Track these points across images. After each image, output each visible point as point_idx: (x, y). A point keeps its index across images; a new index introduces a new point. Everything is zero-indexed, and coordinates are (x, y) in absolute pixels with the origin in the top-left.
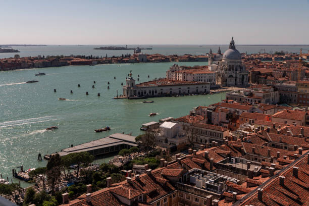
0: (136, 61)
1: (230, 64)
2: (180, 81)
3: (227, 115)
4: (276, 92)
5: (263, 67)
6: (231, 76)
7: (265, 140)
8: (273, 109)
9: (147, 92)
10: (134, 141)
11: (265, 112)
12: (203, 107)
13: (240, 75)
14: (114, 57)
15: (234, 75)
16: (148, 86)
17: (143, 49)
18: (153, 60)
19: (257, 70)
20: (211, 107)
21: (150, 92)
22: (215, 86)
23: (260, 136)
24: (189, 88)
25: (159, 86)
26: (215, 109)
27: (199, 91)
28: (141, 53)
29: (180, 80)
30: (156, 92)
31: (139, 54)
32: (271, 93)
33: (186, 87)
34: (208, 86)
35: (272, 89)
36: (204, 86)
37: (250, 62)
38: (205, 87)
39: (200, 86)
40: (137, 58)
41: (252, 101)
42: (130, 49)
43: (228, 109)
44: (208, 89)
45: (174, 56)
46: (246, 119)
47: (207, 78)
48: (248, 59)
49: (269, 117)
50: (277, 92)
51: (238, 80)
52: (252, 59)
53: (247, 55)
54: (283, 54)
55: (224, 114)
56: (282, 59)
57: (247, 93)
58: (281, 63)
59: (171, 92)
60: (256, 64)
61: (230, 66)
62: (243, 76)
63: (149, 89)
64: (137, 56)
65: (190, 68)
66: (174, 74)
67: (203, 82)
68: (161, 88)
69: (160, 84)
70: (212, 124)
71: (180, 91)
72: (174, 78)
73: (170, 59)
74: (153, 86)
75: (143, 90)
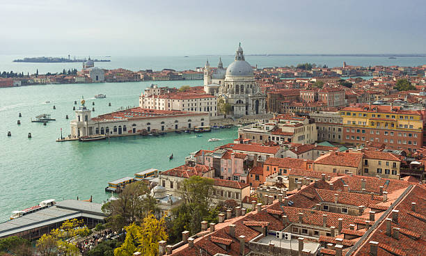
0: (86, 80)
1: (237, 83)
2: (162, 111)
3: (245, 162)
4: (312, 125)
6: (240, 102)
7: (314, 200)
8: (311, 151)
9: (111, 129)
10: (101, 211)
11: (300, 156)
12: (207, 152)
13: (253, 100)
15: (244, 101)
16: (111, 120)
17: (97, 61)
18: (115, 78)
20: (219, 152)
21: (115, 130)
22: (216, 118)
24: (176, 122)
25: (129, 120)
26: (225, 153)
27: (192, 126)
28: (94, 68)
29: (161, 109)
30: (125, 129)
31: (90, 69)
32: (306, 126)
33: (172, 121)
34: (206, 118)
35: (307, 120)
36: (200, 117)
37: (264, 80)
38: (202, 119)
39: (194, 119)
40: (89, 76)
41: (278, 139)
42: (75, 61)
43: (245, 153)
44: (206, 123)
45: (148, 71)
46: (273, 167)
47: (204, 104)
48: (261, 76)
49: (308, 163)
50: (314, 125)
51: (250, 108)
52: (267, 75)
53: (258, 70)
54: (310, 67)
55: (240, 161)
56: (309, 75)
57: (271, 128)
59: (149, 128)
60: (273, 83)
61: (237, 86)
62: (257, 102)
63: (114, 124)
64: (88, 73)
65: (175, 91)
66: (151, 100)
67: (198, 112)
68: (133, 123)
69: (131, 117)
70: (222, 177)
71: (163, 127)
72: (151, 105)
73: (142, 77)
74: (121, 120)
75: (105, 126)
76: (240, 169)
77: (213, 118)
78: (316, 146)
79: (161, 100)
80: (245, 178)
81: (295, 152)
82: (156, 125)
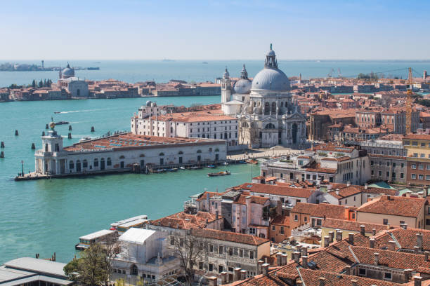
0: (62, 96)
1: (268, 100)
2: (162, 138)
3: (265, 209)
4: (363, 158)
5: (336, 107)
6: (270, 126)
7: (346, 260)
8: (360, 195)
9: (91, 163)
10: (63, 273)
11: (343, 201)
12: (215, 194)
13: (289, 124)
14: (13, 87)
15: (277, 125)
16: (92, 150)
17: (79, 69)
18: (102, 92)
19: (324, 112)
20: (230, 194)
21: (96, 164)
22: (236, 148)
23: (336, 252)
24: (181, 153)
25: (115, 150)
26: (239, 196)
27: (203, 159)
28: (74, 79)
29: (161, 135)
30: (109, 163)
31: (69, 80)
32: (355, 161)
33: (175, 151)
34: (223, 148)
35: (356, 152)
36: (214, 148)
37: (308, 96)
38: (217, 150)
39: (205, 149)
40: (67, 89)
41: (314, 177)
42: (50, 69)
43: (267, 196)
44: (222, 155)
45: (148, 83)
46: (303, 216)
47: (220, 130)
48: (305, 90)
49: (351, 211)
50: (365, 158)
51: (285, 135)
52: (313, 89)
53: (302, 82)
54: (375, 78)
55: (259, 208)
56: (373, 89)
57: (306, 162)
58: (372, 97)
59: (142, 162)
60: (320, 101)
61: (267, 104)
62: (295, 126)
63: (95, 156)
64: (66, 84)
65: (183, 110)
66: (147, 123)
67: (212, 140)
68: (120, 154)
69: (118, 146)
70: (234, 230)
71: (162, 160)
72: (147, 130)
73: (140, 91)
74: (103, 149)
75: (82, 158)
76: (258, 219)
77: (232, 148)
78: (366, 187)
79: (161, 123)
80: (265, 231)
81: (335, 196)
82: (152, 157)
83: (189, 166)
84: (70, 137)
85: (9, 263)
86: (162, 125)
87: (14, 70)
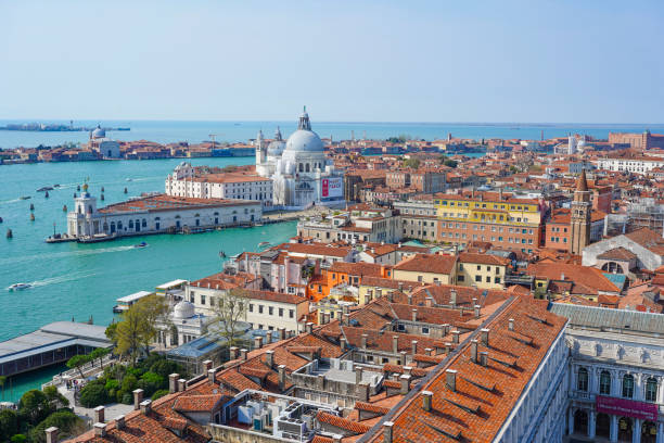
0: (93, 157)
1: (301, 162)
2: (197, 199)
3: (303, 269)
4: (396, 218)
5: (366, 167)
6: (305, 186)
7: (387, 317)
8: (394, 253)
9: (125, 224)
10: (104, 337)
11: (378, 259)
12: (253, 255)
14: (41, 147)
16: (124, 212)
17: (110, 129)
18: (134, 153)
19: (356, 173)
20: (269, 254)
21: (131, 226)
22: (272, 208)
23: (376, 309)
24: (216, 214)
25: (151, 211)
26: (277, 256)
27: (239, 220)
28: (105, 140)
29: (196, 196)
30: (145, 224)
31: (100, 140)
32: (388, 220)
33: (211, 212)
34: (258, 209)
35: (390, 211)
36: (249, 208)
37: (340, 157)
38: (253, 211)
39: (240, 210)
40: (98, 150)
41: (350, 237)
42: (79, 130)
44: (258, 216)
45: (182, 144)
46: (341, 275)
47: (256, 190)
48: (337, 151)
49: (387, 268)
50: (398, 218)
52: (344, 151)
53: (333, 143)
54: (403, 142)
56: (401, 151)
57: (342, 222)
58: (401, 159)
59: (178, 223)
60: (352, 162)
61: (301, 165)
63: (130, 217)
64: (96, 145)
65: (217, 170)
66: (182, 184)
67: (247, 200)
68: (156, 215)
69: (153, 207)
70: (272, 289)
71: (198, 222)
72: (182, 192)
73: (172, 152)
74: (138, 211)
75: (116, 220)
76: (297, 278)
77: (268, 208)
78: (400, 245)
79: (196, 184)
80: (303, 291)
81: (371, 254)
82: (188, 219)
83: (226, 227)
84: (103, 199)
85: (47, 328)
86: (197, 186)
87: (42, 130)
